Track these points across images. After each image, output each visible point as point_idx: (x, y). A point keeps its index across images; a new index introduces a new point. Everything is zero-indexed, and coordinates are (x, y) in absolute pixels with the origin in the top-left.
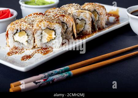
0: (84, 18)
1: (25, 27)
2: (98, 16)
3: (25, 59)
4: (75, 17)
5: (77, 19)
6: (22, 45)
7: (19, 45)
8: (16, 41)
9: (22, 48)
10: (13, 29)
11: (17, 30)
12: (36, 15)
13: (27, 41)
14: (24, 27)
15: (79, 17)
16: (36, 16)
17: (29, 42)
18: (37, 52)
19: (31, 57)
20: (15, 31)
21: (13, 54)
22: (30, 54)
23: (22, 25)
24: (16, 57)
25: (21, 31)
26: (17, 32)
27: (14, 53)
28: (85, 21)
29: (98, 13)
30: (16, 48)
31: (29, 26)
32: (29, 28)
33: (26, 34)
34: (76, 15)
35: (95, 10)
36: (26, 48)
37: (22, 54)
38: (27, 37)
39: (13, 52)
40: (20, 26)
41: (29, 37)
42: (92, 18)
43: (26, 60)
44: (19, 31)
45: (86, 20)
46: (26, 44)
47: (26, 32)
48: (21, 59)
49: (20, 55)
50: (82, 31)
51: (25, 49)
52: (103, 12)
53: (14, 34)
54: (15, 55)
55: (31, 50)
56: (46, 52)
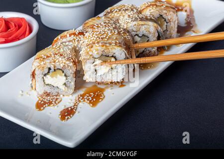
0: (146, 33)
1: (62, 65)
2: (166, 24)
3: (66, 118)
4: (133, 33)
5: (135, 36)
6: (57, 90)
7: (53, 89)
8: (48, 85)
9: (56, 94)
10: (43, 68)
11: (50, 69)
12: (73, 36)
13: (65, 84)
14: (60, 64)
15: (138, 33)
16: (74, 40)
17: (68, 85)
18: (82, 101)
19: (74, 113)
20: (46, 71)
21: (44, 106)
22: (72, 105)
23: (57, 61)
24: (51, 113)
25: (55, 70)
26: (49, 72)
27: (47, 105)
28: (148, 38)
29: (165, 20)
30: (48, 95)
31: (67, 62)
32: (68, 66)
33: (64, 74)
34: (134, 30)
35: (161, 16)
36: (64, 93)
37: (59, 105)
38: (65, 78)
39: (45, 103)
40: (53, 63)
41: (68, 78)
42: (158, 32)
43: (68, 118)
44: (52, 70)
45: (150, 36)
46: (63, 88)
47: (63, 72)
48: (60, 117)
49: (56, 107)
50: (144, 51)
51: (61, 96)
52: (174, 17)
53: (45, 75)
54: (49, 107)
55: (71, 96)
56: (94, 100)
